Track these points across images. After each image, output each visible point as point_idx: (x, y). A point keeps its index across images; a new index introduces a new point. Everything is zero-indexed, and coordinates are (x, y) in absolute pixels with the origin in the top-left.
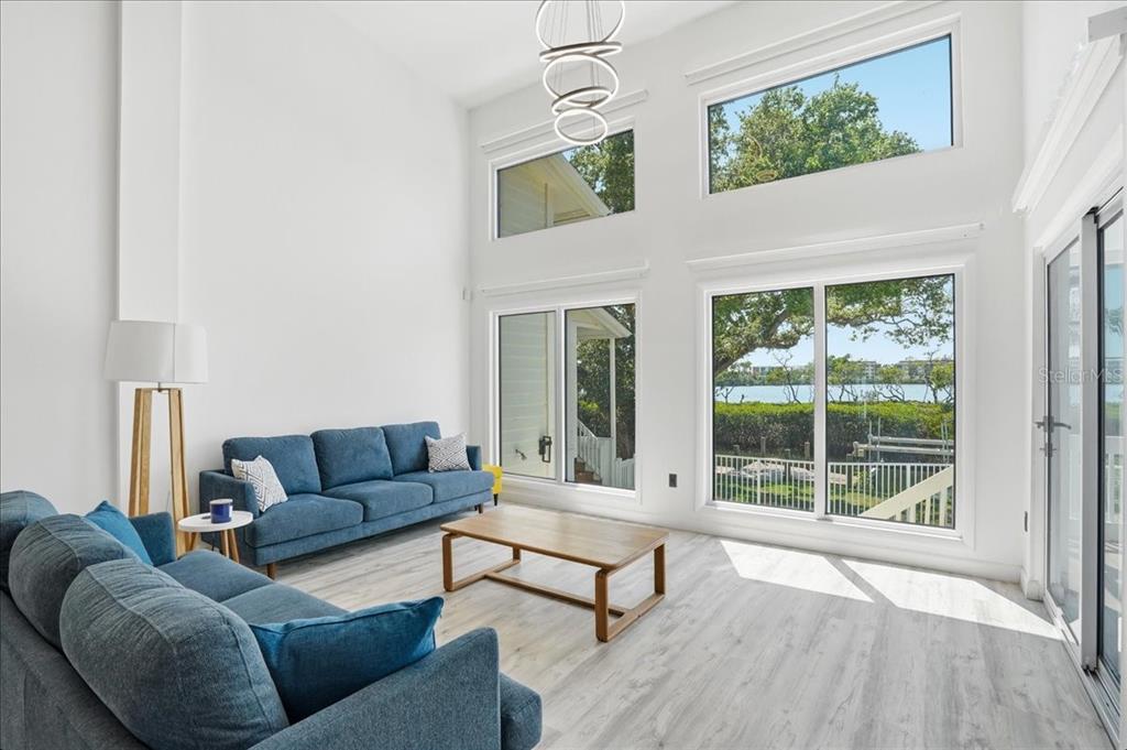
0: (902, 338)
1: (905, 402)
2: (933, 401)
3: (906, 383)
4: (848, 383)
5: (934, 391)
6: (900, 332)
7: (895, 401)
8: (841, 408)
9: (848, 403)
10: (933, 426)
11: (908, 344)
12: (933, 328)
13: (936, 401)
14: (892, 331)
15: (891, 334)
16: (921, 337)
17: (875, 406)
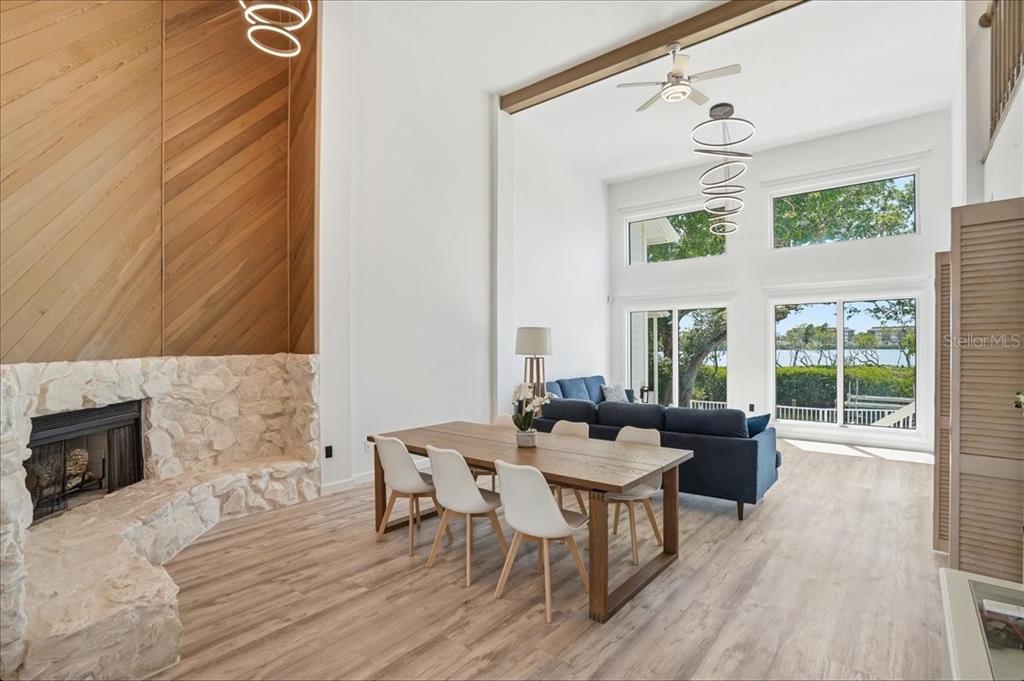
0: (880, 314)
1: (879, 366)
2: (906, 365)
3: (880, 348)
4: (826, 349)
5: (907, 356)
6: (878, 310)
7: (871, 365)
8: (821, 371)
9: (826, 367)
10: (907, 387)
11: (885, 320)
12: (906, 308)
13: (909, 365)
14: (872, 309)
15: (871, 311)
16: (896, 314)
17: (852, 369)
